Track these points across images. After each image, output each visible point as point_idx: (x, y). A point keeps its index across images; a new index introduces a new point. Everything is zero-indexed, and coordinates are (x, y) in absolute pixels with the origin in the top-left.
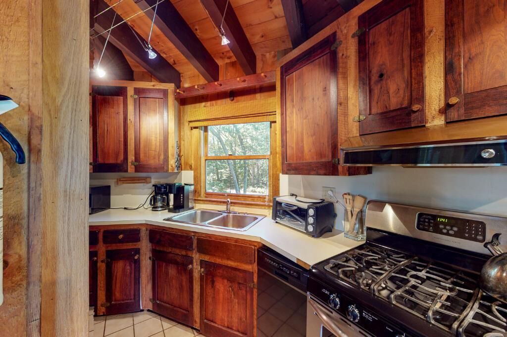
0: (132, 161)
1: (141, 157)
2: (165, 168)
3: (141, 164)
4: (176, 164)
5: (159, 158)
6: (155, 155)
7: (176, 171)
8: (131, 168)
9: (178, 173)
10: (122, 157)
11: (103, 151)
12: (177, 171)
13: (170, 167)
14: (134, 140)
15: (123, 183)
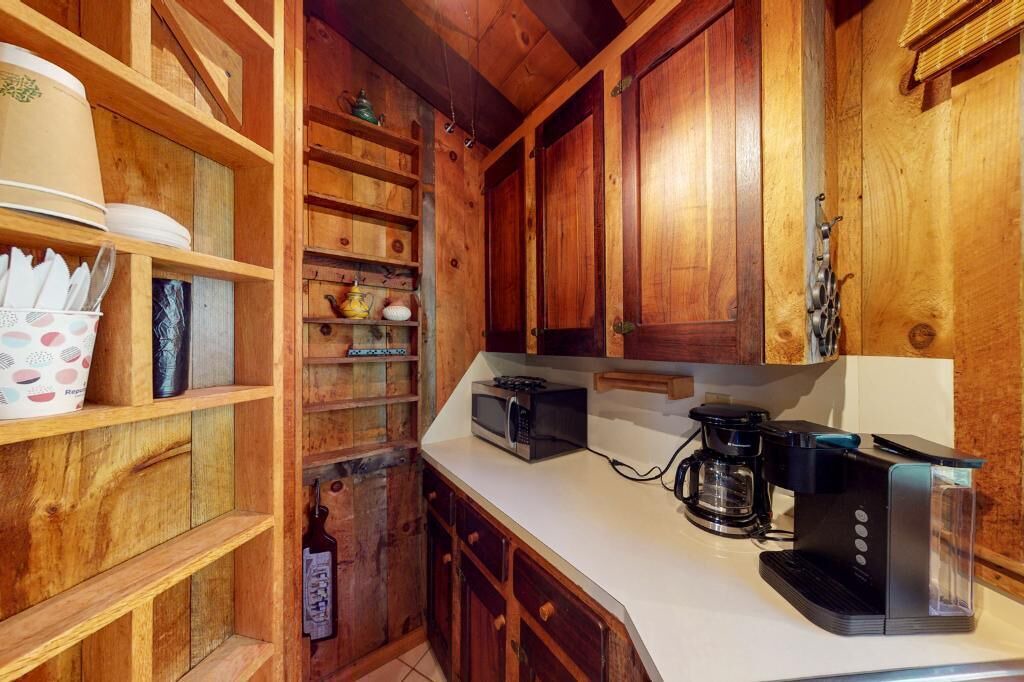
0: (618, 318)
1: (644, 302)
2: (747, 343)
3: (642, 330)
4: (817, 319)
5: (713, 297)
6: (695, 286)
7: (810, 357)
8: (614, 345)
9: (817, 371)
10: (591, 309)
11: (554, 296)
12: (817, 359)
13: (772, 335)
14: (621, 244)
15: (614, 387)
